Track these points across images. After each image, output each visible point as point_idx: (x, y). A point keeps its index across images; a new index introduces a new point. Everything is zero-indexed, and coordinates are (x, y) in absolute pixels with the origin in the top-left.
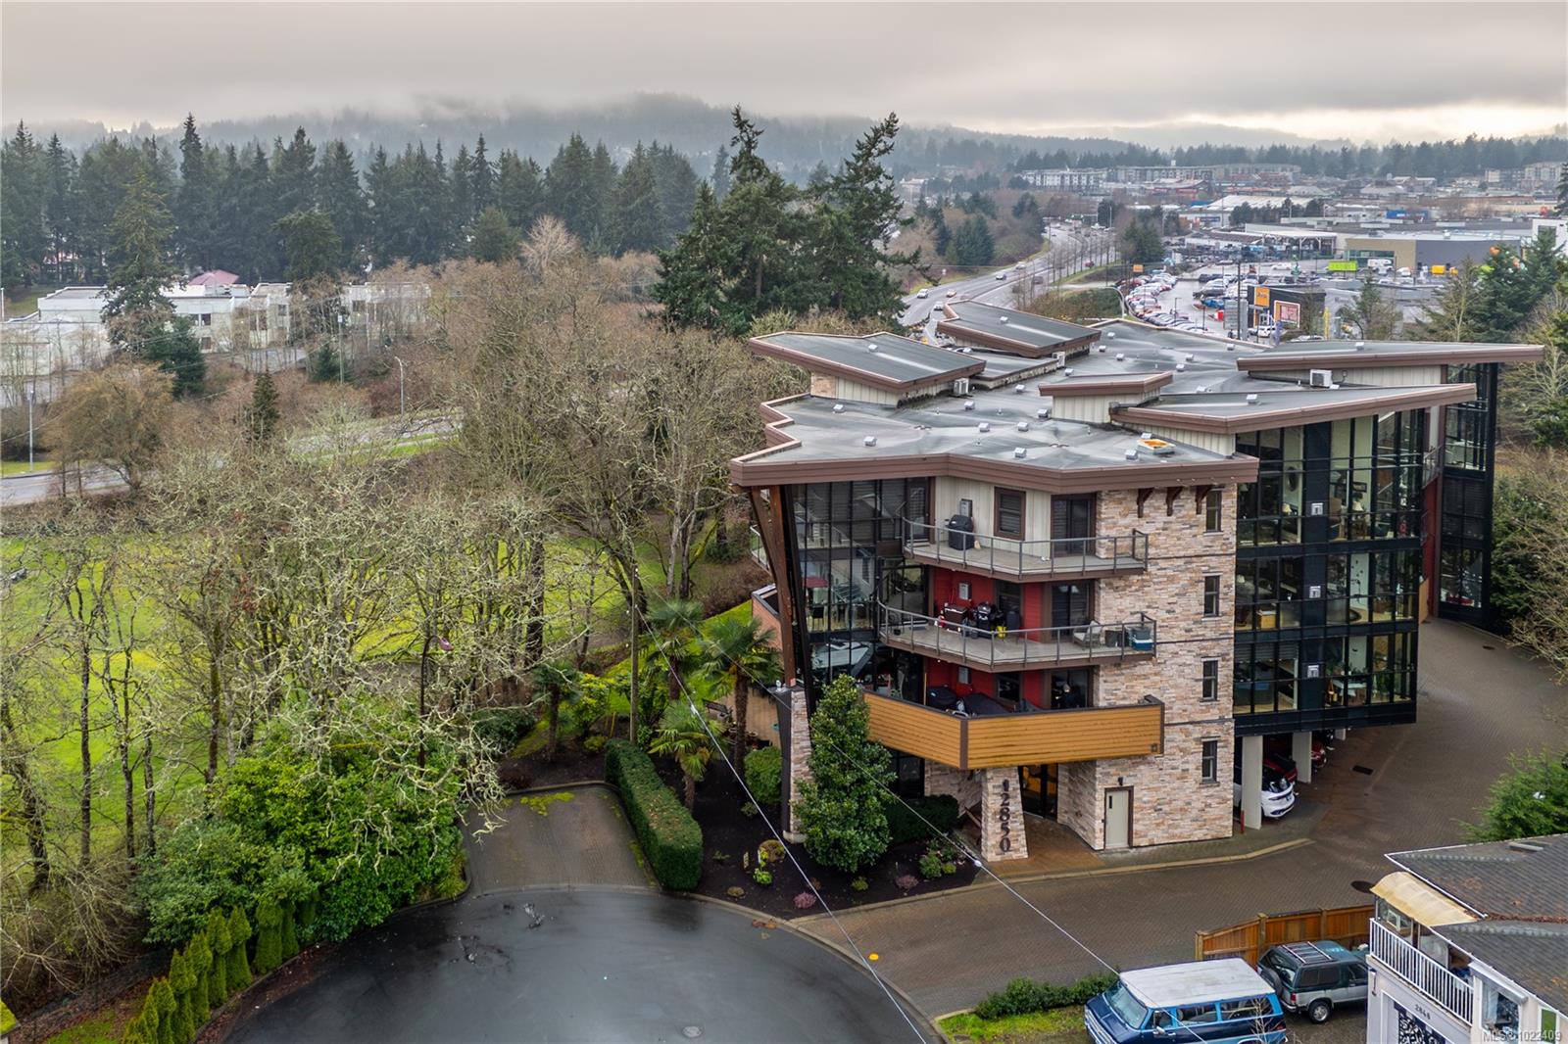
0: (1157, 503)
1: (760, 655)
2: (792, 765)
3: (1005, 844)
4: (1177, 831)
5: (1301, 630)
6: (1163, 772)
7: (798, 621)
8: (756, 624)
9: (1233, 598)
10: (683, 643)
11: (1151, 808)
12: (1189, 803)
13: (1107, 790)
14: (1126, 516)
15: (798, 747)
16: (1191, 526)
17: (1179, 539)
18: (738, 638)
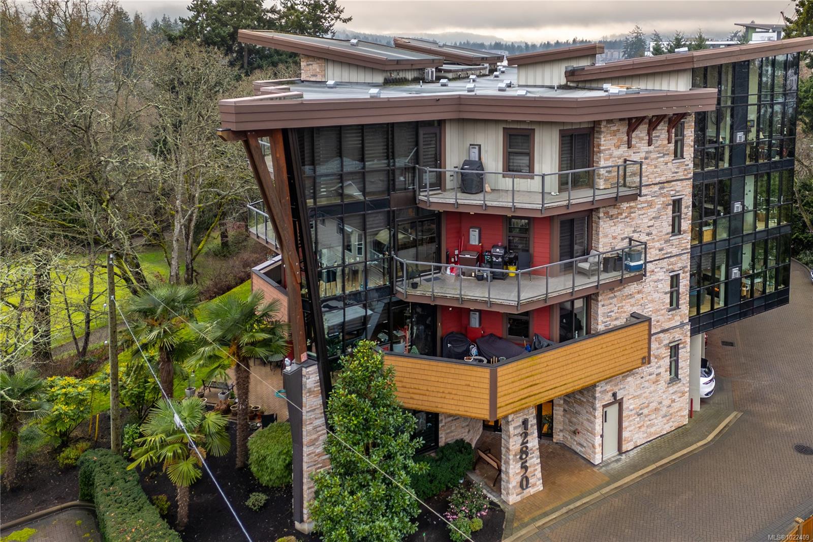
0: (641, 132)
1: (262, 331)
2: (305, 449)
3: (524, 483)
4: (653, 430)
5: (729, 240)
6: (643, 380)
7: (309, 288)
8: (258, 298)
9: (691, 217)
10: (173, 331)
11: (635, 414)
12: (661, 403)
13: (604, 406)
14: (619, 147)
15: (310, 428)
16: (664, 155)
17: (656, 167)
18: (237, 316)
